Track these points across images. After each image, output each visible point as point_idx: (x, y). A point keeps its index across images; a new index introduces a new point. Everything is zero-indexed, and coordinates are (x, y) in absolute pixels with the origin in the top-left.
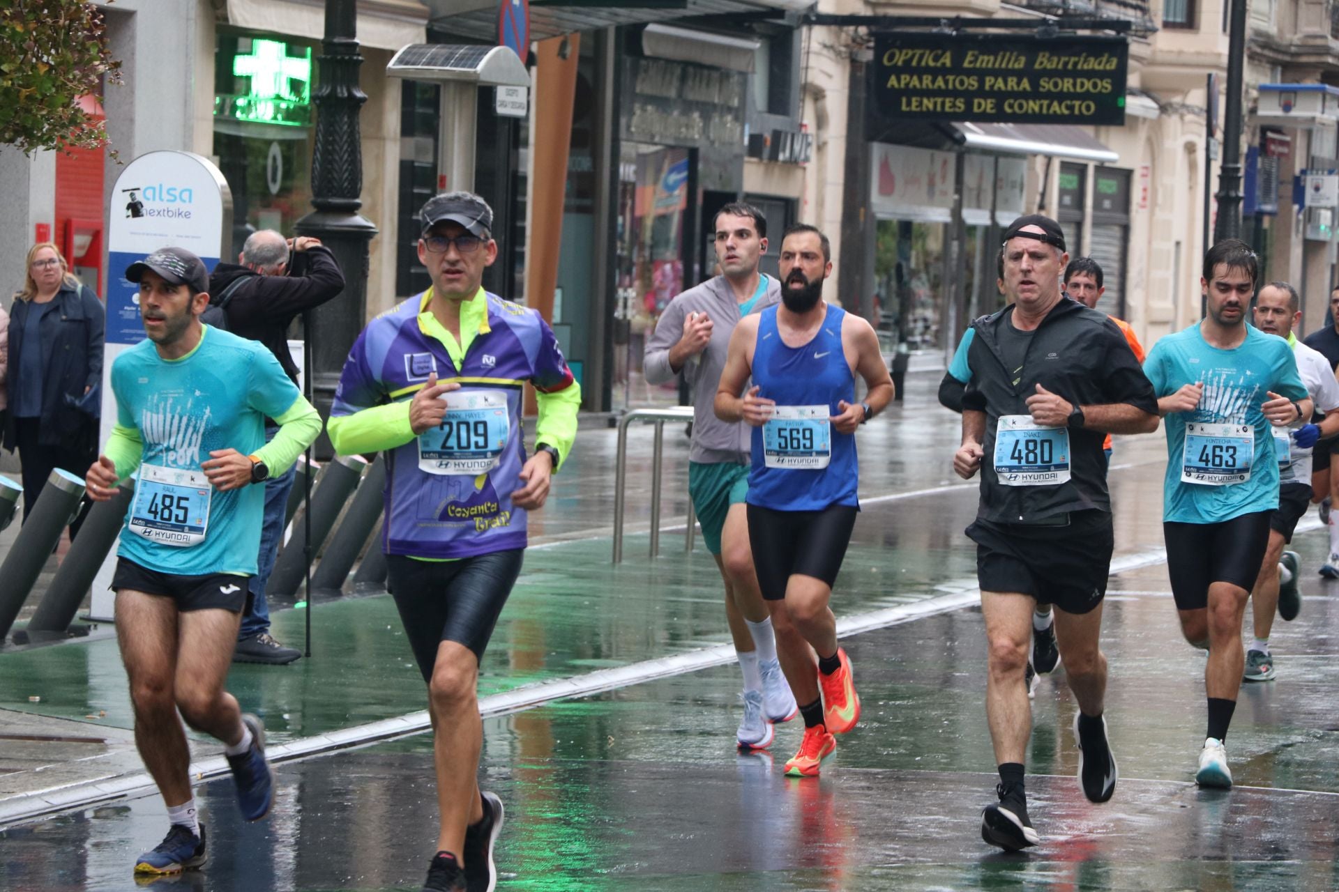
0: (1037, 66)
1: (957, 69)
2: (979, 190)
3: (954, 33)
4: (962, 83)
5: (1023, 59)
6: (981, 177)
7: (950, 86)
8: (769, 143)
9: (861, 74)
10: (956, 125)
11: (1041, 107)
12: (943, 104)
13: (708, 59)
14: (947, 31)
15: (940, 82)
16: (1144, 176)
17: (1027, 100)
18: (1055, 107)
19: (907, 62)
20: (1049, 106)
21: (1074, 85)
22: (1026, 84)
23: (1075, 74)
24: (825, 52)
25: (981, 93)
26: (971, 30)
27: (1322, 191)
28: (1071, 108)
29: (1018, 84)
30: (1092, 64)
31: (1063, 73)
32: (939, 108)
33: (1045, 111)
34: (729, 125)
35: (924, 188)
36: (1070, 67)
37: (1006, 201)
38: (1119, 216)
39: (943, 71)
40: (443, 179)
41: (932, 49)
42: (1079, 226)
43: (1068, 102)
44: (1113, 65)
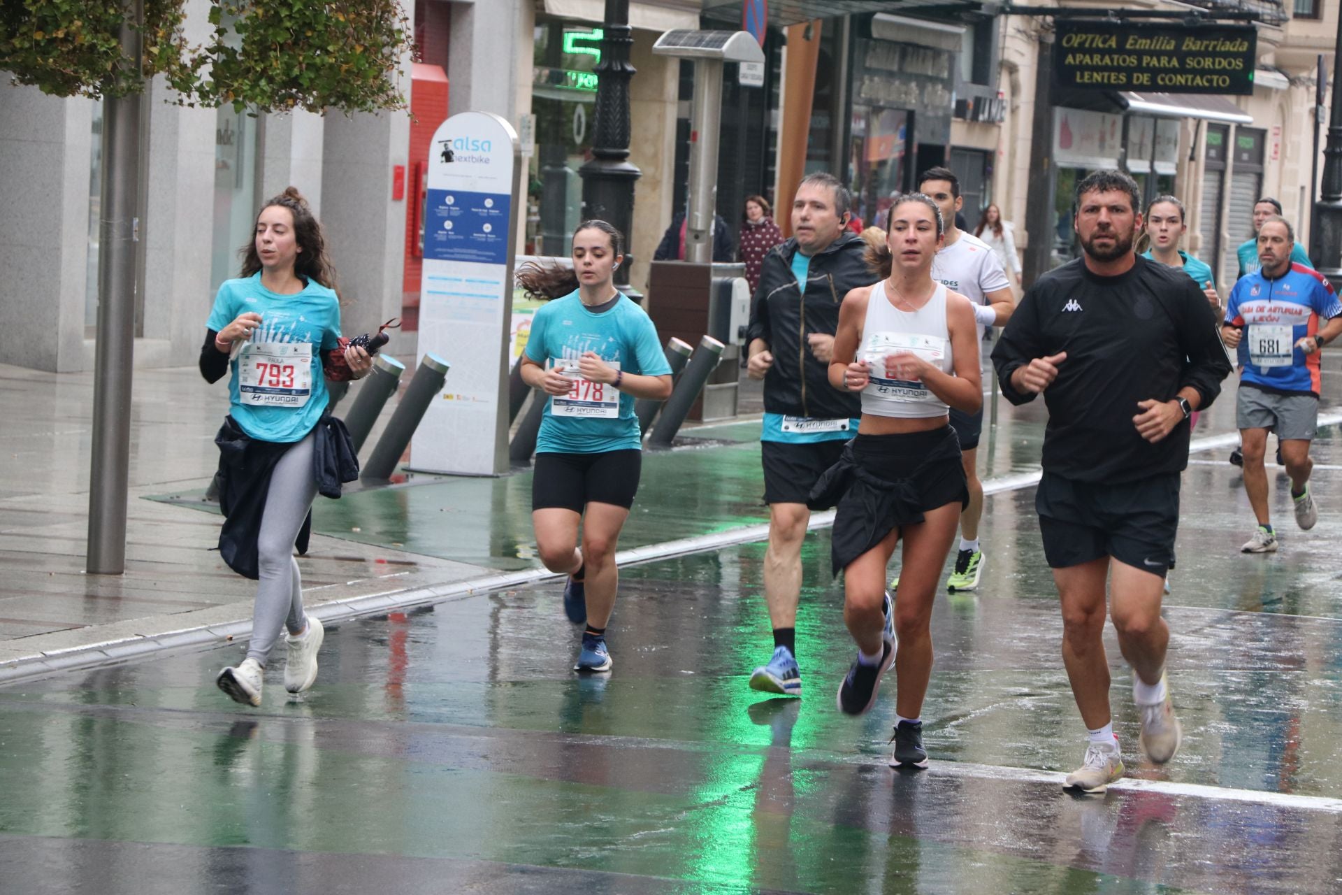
0: (1184, 48)
1: (1121, 50)
2: (1141, 145)
3: (1119, 22)
4: (1124, 61)
5: (1173, 43)
6: (1143, 135)
7: (1115, 63)
8: (971, 107)
9: (1048, 53)
10: (1122, 94)
11: (1187, 80)
12: (1109, 77)
13: (924, 41)
14: (1114, 20)
15: (1107, 60)
16: (1276, 134)
17: (1175, 75)
19: (1082, 44)
20: (1193, 80)
22: (1175, 62)
23: (1215, 54)
24: (1019, 35)
25: (1140, 69)
26: (1133, 19)
28: (1210, 81)
29: (1169, 62)
30: (1228, 47)
31: (1205, 54)
32: (1106, 81)
33: (1189, 83)
34: (939, 92)
35: (1097, 143)
36: (1210, 49)
37: (1163, 154)
38: (1256, 166)
39: (1110, 51)
40: (695, 134)
41: (1101, 34)
42: (1222, 173)
43: (1209, 77)
44: (1244, 48)
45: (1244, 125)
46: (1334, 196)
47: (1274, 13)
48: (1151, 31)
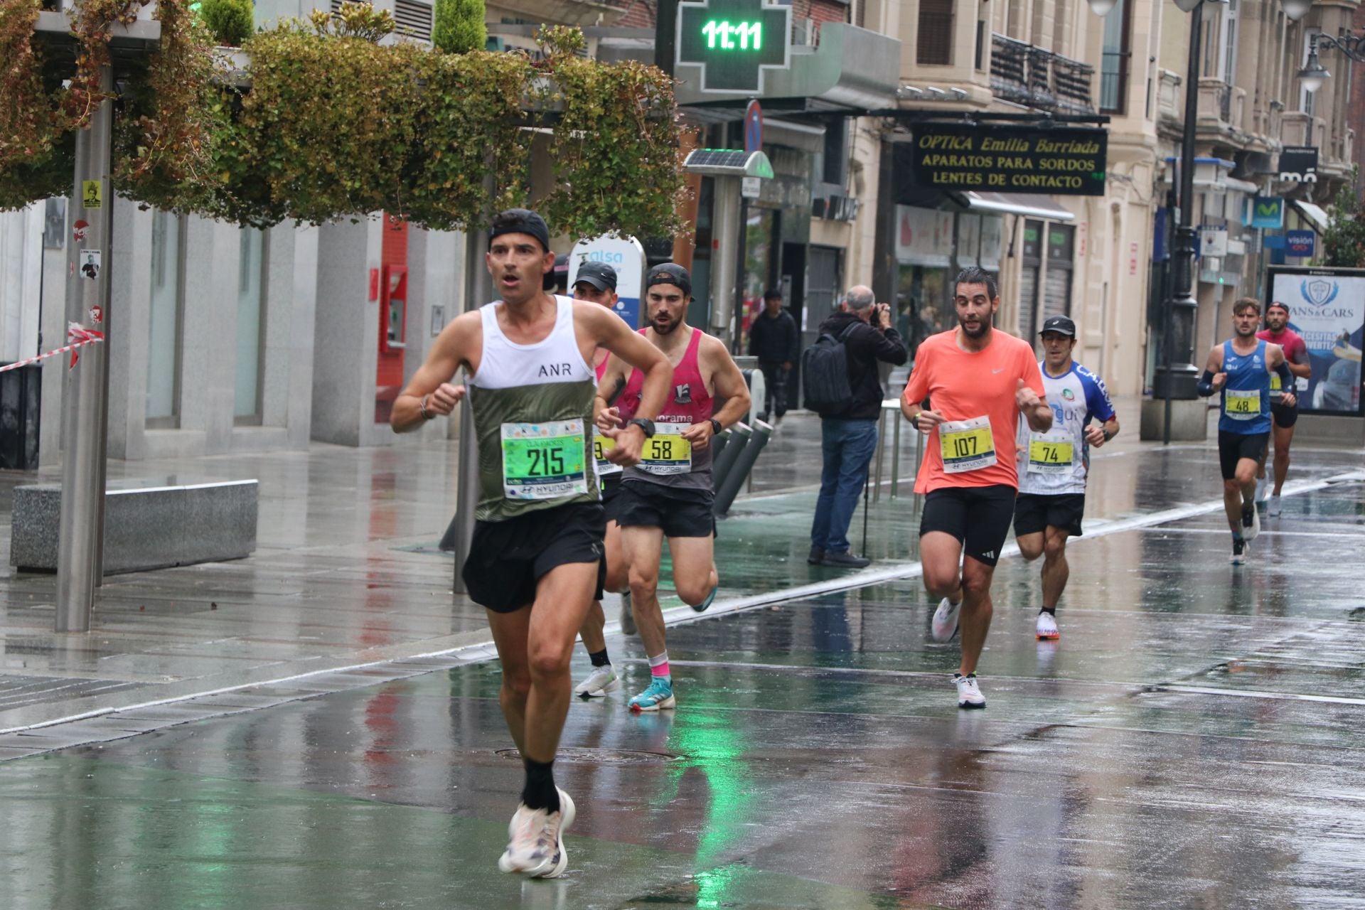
0: (1038, 150)
1: (976, 151)
2: (969, 243)
3: (975, 124)
4: (980, 162)
5: (1027, 145)
6: (971, 231)
7: (971, 164)
8: (828, 206)
9: (890, 152)
10: (964, 193)
11: (1041, 180)
12: (965, 178)
13: (791, 142)
14: (970, 122)
15: (963, 161)
16: (1083, 230)
17: (1030, 175)
18: (1052, 181)
19: (939, 145)
20: (1047, 181)
21: (1066, 165)
22: (1029, 164)
23: (1067, 156)
24: (864, 135)
25: (995, 169)
26: (986, 122)
27: (1214, 244)
28: (1063, 182)
29: (1023, 163)
30: (1080, 149)
31: (1056, 156)
32: (962, 181)
33: (1043, 184)
34: (802, 192)
35: (932, 241)
36: (1063, 151)
39: (966, 153)
40: (716, 243)
41: (957, 135)
42: (1037, 270)
43: (1062, 178)
44: (1095, 150)
45: (1066, 223)
46: (1183, 294)
47: (1082, 108)
48: (1003, 134)
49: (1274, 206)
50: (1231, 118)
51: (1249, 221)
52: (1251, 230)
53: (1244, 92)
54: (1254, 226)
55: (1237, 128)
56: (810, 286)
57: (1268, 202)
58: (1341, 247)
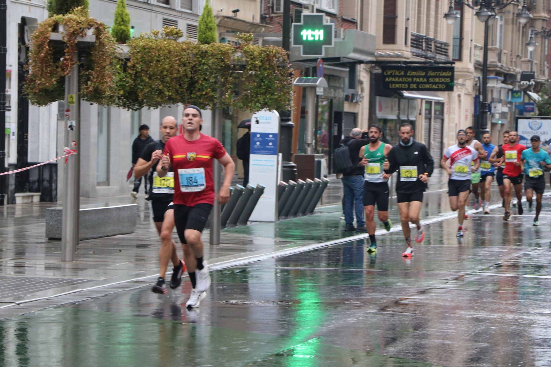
0: (428, 75)
1: (405, 76)
2: (404, 109)
3: (404, 66)
4: (407, 80)
5: (424, 73)
6: (405, 106)
7: (404, 81)
8: (350, 97)
9: (373, 77)
11: (430, 86)
12: (402, 86)
13: (336, 74)
15: (401, 80)
16: (447, 104)
17: (426, 84)
18: (434, 87)
19: (391, 74)
22: (425, 80)
23: (440, 77)
24: (364, 71)
25: (413, 83)
26: (409, 65)
27: (497, 108)
28: (438, 86)
29: (423, 80)
31: (436, 77)
32: (400, 87)
34: (341, 92)
35: (390, 109)
37: (411, 112)
38: (441, 116)
39: (401, 76)
41: (398, 70)
42: (430, 119)
43: (437, 85)
44: (450, 74)
45: (440, 102)
46: (484, 127)
47: (445, 59)
48: (415, 69)
49: (519, 94)
50: (502, 61)
51: (510, 99)
52: (511, 103)
53: (506, 52)
54: (512, 101)
55: (504, 65)
56: (345, 127)
57: (517, 92)
58: (543, 108)
